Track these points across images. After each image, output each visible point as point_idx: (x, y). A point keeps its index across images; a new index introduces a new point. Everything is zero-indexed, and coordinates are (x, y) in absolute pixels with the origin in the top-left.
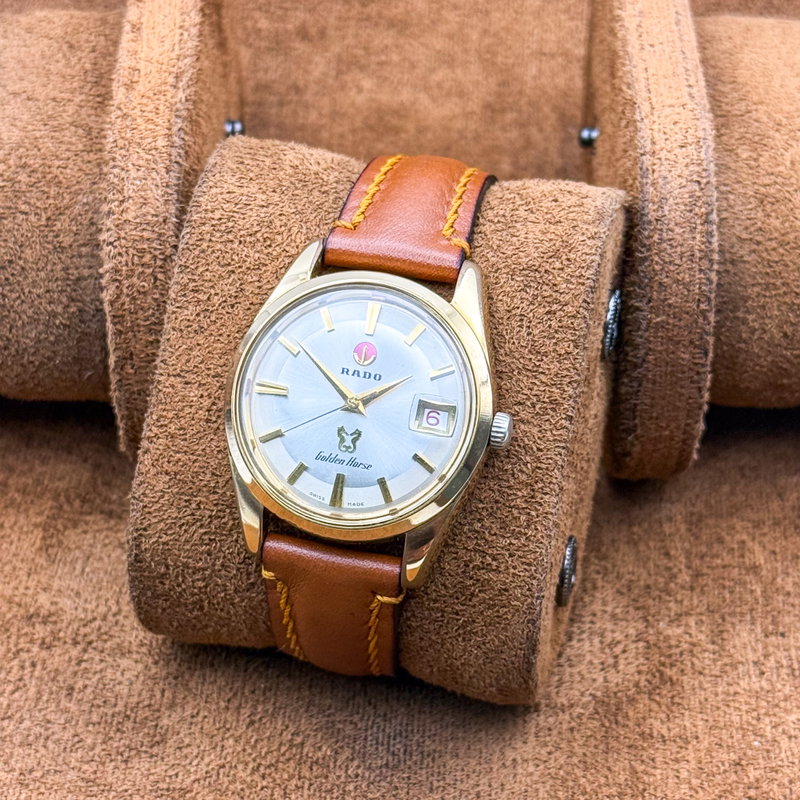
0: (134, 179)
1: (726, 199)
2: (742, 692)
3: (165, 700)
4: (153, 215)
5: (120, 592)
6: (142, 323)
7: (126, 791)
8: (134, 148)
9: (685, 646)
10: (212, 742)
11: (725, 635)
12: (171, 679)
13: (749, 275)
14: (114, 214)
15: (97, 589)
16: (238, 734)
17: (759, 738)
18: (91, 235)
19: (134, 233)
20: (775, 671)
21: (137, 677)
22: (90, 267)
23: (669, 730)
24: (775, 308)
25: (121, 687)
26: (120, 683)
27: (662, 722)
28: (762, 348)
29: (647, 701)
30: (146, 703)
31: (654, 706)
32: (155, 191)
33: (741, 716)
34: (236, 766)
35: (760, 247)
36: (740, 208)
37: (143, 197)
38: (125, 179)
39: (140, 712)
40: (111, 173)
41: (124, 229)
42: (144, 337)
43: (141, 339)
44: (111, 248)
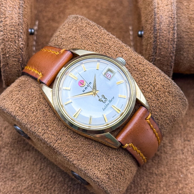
0: (9, 11)
1: (180, 18)
2: (178, 159)
3: (16, 162)
4: (15, 23)
5: (2, 126)
6: (11, 55)
7: (5, 192)
10: (29, 176)
12: (17, 155)
13: (185, 42)
14: (3, 22)
16: (37, 173)
17: (182, 174)
19: (9, 28)
20: (187, 152)
21: (7, 154)
23: (157, 171)
24: (192, 51)
25: (3, 157)
26: (2, 156)
27: (156, 169)
28: (187, 62)
29: (151, 162)
30: (10, 163)
31: (153, 164)
32: (15, 15)
33: (177, 167)
34: (36, 184)
35: (189, 34)
36: (183, 21)
37: (11, 17)
38: (6, 11)
39: (8, 166)
40: (2, 8)
41: (6, 27)
42: (12, 59)
43: (11, 60)
44: (2, 32)
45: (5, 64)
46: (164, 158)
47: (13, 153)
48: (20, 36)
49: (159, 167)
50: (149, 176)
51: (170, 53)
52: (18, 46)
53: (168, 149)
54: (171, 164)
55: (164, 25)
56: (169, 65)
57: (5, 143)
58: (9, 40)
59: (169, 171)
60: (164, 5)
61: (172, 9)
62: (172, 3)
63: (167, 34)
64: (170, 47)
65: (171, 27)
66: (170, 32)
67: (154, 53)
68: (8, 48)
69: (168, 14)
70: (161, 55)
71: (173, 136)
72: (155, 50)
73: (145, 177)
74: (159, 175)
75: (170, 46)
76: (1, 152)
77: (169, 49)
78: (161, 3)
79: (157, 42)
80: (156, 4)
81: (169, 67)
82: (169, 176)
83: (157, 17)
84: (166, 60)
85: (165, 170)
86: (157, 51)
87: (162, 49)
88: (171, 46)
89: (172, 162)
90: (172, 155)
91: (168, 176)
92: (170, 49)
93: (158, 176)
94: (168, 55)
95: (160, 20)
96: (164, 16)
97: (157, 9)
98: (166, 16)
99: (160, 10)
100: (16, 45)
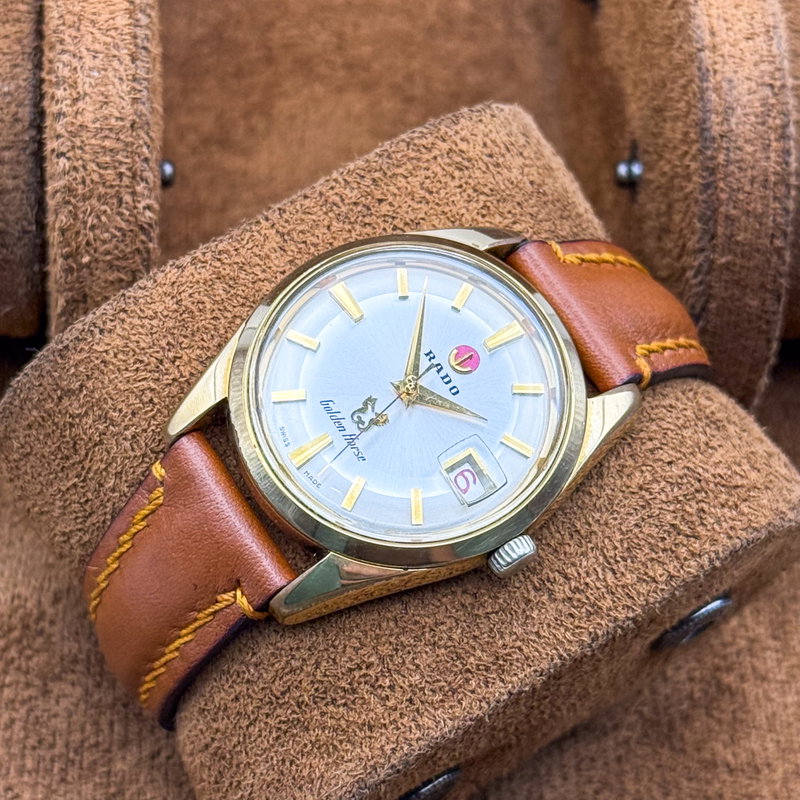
0: (91, 69)
3: (116, 737)
4: (117, 118)
5: (42, 588)
6: (102, 258)
8: (86, 27)
9: (743, 643)
11: (788, 628)
14: (65, 116)
15: (10, 586)
18: (15, 135)
19: (93, 141)
21: (77, 705)
22: (15, 177)
23: (734, 755)
25: (59, 720)
26: (56, 716)
27: (725, 746)
29: (704, 718)
30: (92, 741)
31: (713, 724)
32: (117, 84)
37: (103, 94)
38: (79, 69)
39: (85, 754)
40: (59, 61)
41: (80, 136)
42: (102, 276)
43: (99, 278)
44: (62, 161)
45: (72, 297)
46: (757, 699)
47: (100, 700)
48: (139, 173)
49: (740, 738)
50: (702, 774)
51: (773, 236)
52: (131, 219)
53: (769, 661)
54: (790, 725)
55: (744, 119)
56: (767, 290)
57: (62, 659)
58: (91, 191)
59: (784, 751)
60: (739, 37)
61: (770, 51)
62: (769, 26)
63: (758, 155)
64: (771, 212)
65: (773, 126)
66: (769, 146)
67: (707, 237)
68: (89, 224)
69: (757, 73)
70: (733, 247)
71: (783, 606)
72: (711, 223)
73: (685, 783)
74: (743, 771)
75: (772, 205)
76: (49, 697)
77: (768, 217)
78: (725, 31)
79: (718, 190)
80: (702, 32)
81: (768, 296)
82: (785, 772)
83: (711, 85)
84: (757, 267)
85: (765, 749)
86: (719, 228)
87: (739, 218)
88: (777, 205)
89: (793, 714)
90: (790, 688)
91: (780, 771)
92: (771, 218)
93: (740, 774)
94: (761, 244)
95: (725, 101)
96: (743, 82)
97: (710, 52)
98: (749, 82)
99: (722, 56)
100: (120, 214)
